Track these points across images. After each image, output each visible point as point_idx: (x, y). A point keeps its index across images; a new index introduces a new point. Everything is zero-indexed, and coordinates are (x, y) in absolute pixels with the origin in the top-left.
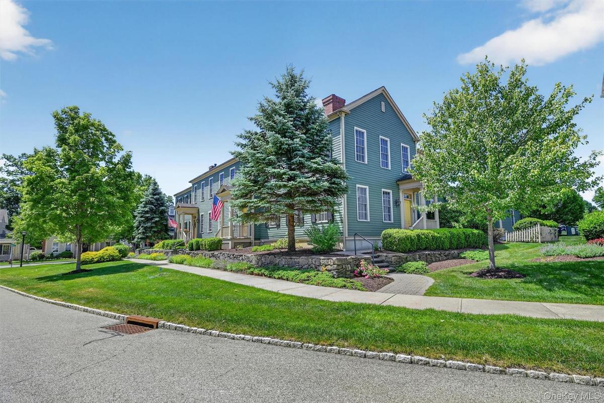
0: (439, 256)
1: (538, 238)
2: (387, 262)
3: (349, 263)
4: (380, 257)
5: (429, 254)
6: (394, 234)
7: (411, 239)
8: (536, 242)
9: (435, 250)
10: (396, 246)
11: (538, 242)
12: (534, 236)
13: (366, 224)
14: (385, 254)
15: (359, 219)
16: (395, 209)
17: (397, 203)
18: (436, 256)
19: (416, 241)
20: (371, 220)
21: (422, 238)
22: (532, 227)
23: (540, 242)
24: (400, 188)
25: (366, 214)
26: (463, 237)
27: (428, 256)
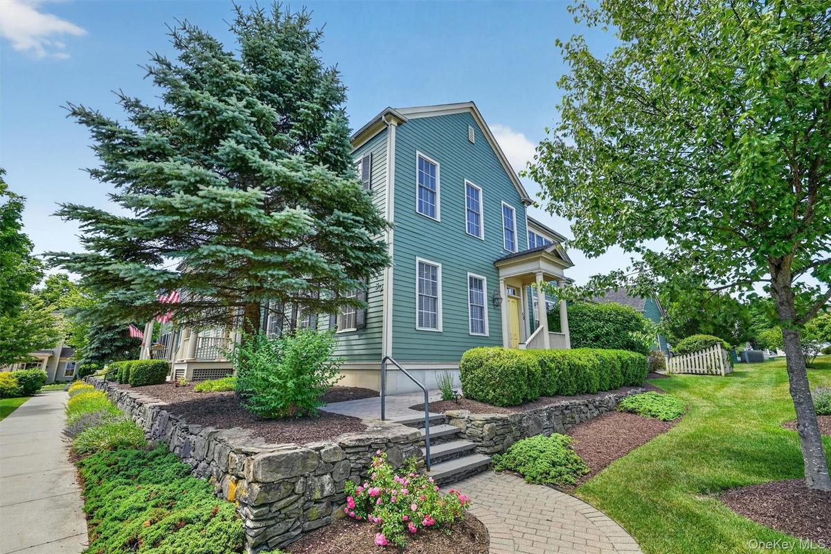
0: (585, 409)
1: (720, 368)
2: (471, 437)
3: (330, 467)
4: (452, 422)
5: (567, 408)
6: (490, 361)
7: (530, 373)
8: (717, 375)
9: (575, 395)
10: (494, 391)
11: (721, 375)
12: (713, 364)
13: (432, 338)
14: (466, 414)
15: (421, 325)
16: (492, 311)
17: (495, 302)
18: (581, 410)
19: (539, 374)
20: (446, 329)
21: (551, 369)
22: (707, 350)
23: (723, 374)
24: (500, 275)
25: (435, 316)
26: (618, 366)
27: (566, 412)
